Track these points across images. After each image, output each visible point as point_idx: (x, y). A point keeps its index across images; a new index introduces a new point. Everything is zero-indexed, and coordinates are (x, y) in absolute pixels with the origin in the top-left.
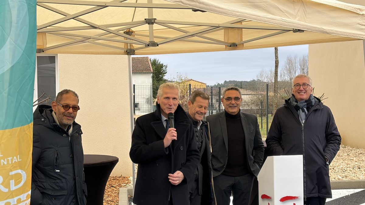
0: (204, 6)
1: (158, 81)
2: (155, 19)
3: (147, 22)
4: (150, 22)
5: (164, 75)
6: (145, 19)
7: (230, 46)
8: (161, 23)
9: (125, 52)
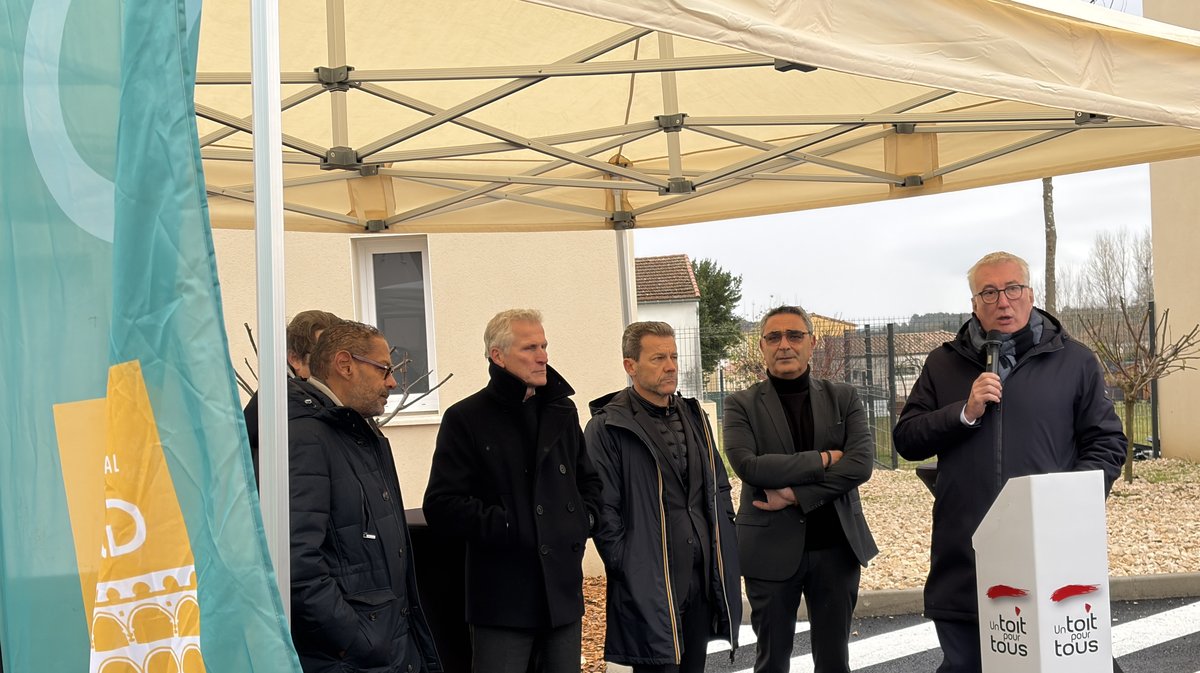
0: (809, 52)
1: (715, 322)
2: (684, 115)
3: (660, 126)
4: (670, 124)
5: (734, 304)
6: (657, 118)
7: (904, 185)
8: (701, 127)
9: (609, 220)
